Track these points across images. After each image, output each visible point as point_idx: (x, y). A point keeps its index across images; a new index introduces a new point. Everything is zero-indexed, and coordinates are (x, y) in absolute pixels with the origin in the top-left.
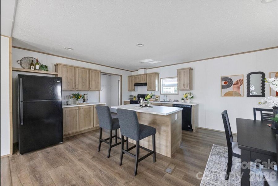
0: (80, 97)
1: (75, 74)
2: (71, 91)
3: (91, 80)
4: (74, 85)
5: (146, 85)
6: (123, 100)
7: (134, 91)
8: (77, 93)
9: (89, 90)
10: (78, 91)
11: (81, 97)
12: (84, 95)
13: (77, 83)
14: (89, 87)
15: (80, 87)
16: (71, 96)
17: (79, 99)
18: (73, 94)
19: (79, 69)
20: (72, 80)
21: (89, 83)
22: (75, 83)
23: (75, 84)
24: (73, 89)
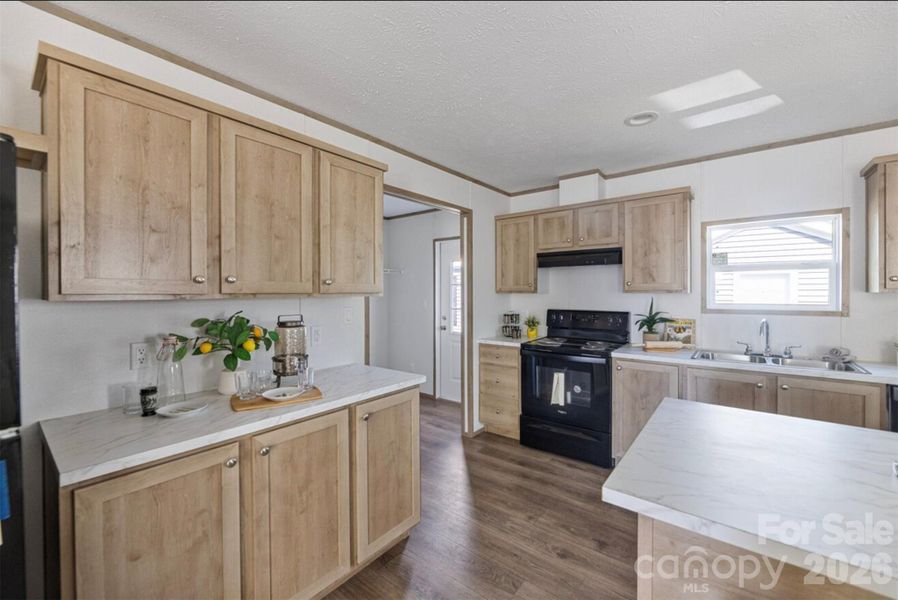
0: (250, 345)
1: (214, 169)
2: (178, 298)
3: (325, 220)
4: (200, 255)
5: (620, 261)
6: (476, 342)
7: (535, 291)
8: (228, 310)
9: (318, 287)
10: (233, 296)
11: (256, 339)
12: (282, 325)
13: (229, 242)
14: (317, 273)
15: (246, 267)
16: (183, 339)
17: (247, 357)
18: (199, 323)
19: (245, 131)
20: (185, 211)
21: (317, 245)
22: (216, 239)
23: (209, 244)
24: (196, 288)
